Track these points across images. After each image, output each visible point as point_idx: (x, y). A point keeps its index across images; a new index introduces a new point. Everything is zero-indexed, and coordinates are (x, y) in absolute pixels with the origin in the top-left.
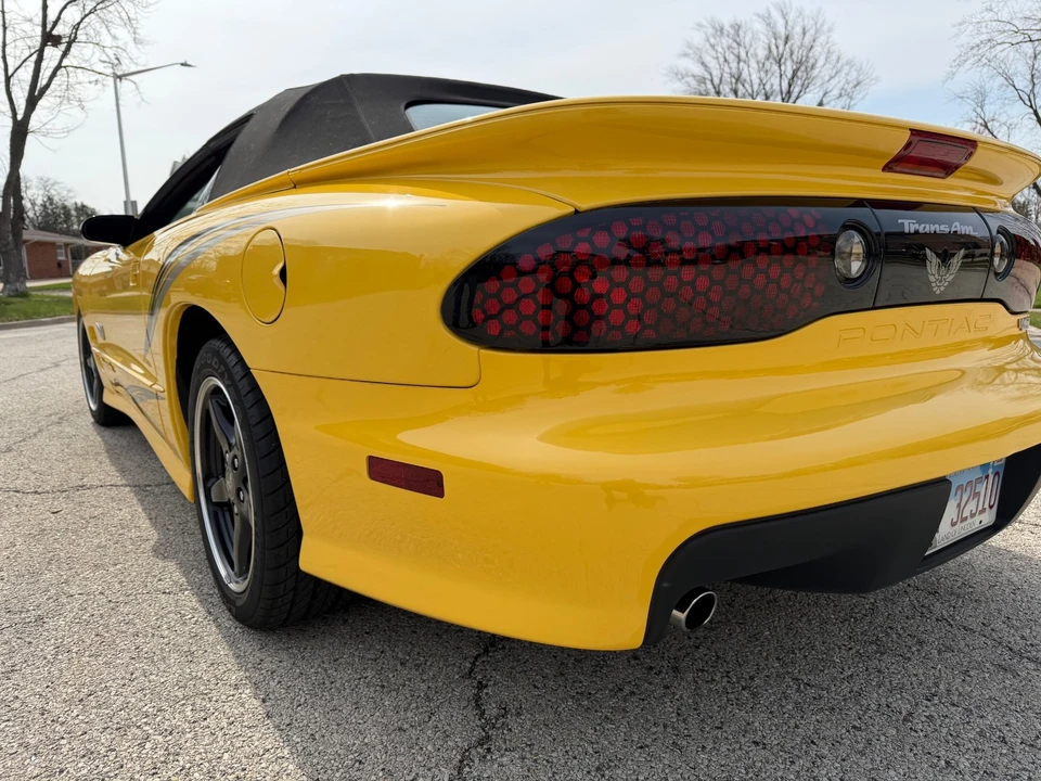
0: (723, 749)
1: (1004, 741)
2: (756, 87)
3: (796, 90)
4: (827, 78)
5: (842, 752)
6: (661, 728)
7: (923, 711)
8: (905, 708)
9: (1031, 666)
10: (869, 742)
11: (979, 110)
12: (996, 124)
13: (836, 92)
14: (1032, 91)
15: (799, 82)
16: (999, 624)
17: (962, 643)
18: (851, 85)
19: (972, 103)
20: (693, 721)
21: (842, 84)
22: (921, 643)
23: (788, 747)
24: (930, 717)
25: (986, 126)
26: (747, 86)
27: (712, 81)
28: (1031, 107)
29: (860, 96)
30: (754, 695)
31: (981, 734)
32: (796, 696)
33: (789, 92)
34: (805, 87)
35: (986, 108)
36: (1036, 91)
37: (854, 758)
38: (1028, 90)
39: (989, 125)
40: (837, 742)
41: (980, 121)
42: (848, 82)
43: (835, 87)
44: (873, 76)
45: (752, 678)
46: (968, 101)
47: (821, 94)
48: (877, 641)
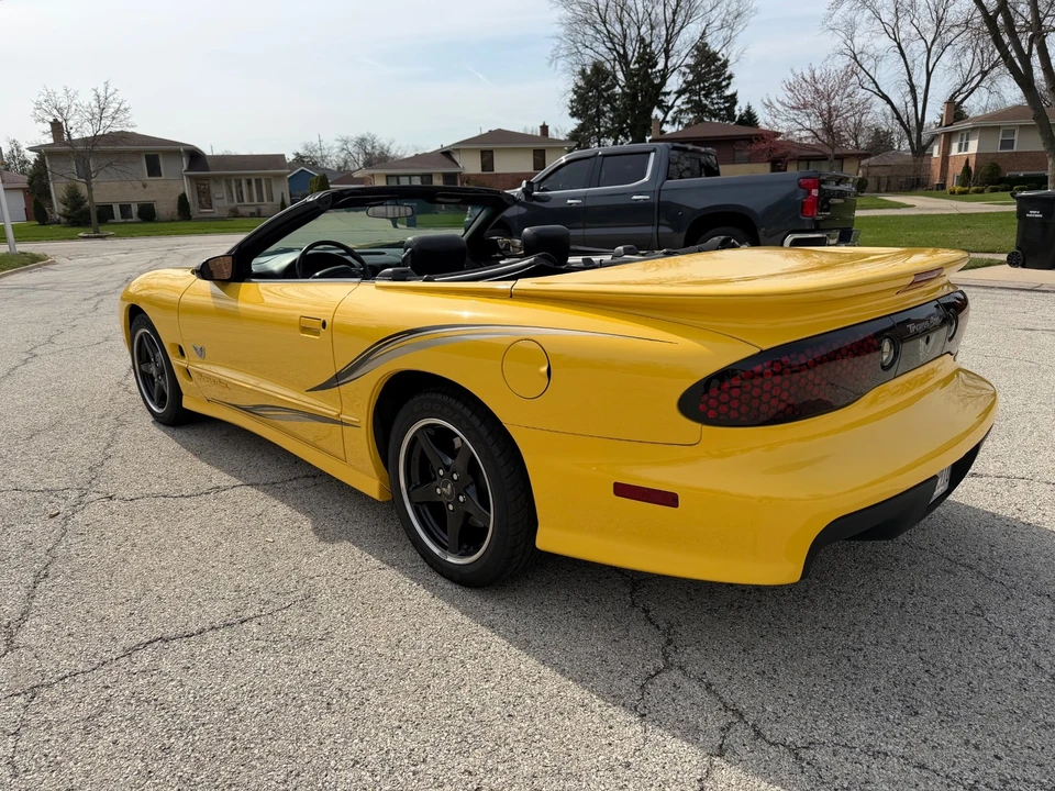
0: (808, 633)
1: (956, 612)
2: (641, 16)
3: (679, 20)
4: (709, 8)
5: (873, 627)
6: (767, 625)
7: (910, 602)
8: (899, 600)
9: (963, 569)
10: (885, 620)
11: (849, 42)
12: (865, 57)
13: (717, 23)
14: (896, 24)
15: (683, 12)
16: (939, 544)
17: (921, 559)
18: (731, 17)
19: (843, 35)
20: (784, 619)
21: (723, 15)
22: (896, 560)
23: (842, 627)
24: (914, 604)
25: (855, 58)
26: (632, 14)
27: (598, 9)
28: (895, 40)
29: (740, 27)
30: (812, 601)
31: (944, 610)
32: (836, 600)
33: (674, 21)
34: (689, 16)
35: (856, 40)
36: (900, 24)
37: (880, 630)
38: (892, 24)
39: (858, 58)
40: (868, 623)
41: (849, 52)
42: (728, 13)
43: (716, 17)
44: (753, 8)
45: (806, 591)
46: (840, 33)
47: (704, 25)
48: (871, 561)
